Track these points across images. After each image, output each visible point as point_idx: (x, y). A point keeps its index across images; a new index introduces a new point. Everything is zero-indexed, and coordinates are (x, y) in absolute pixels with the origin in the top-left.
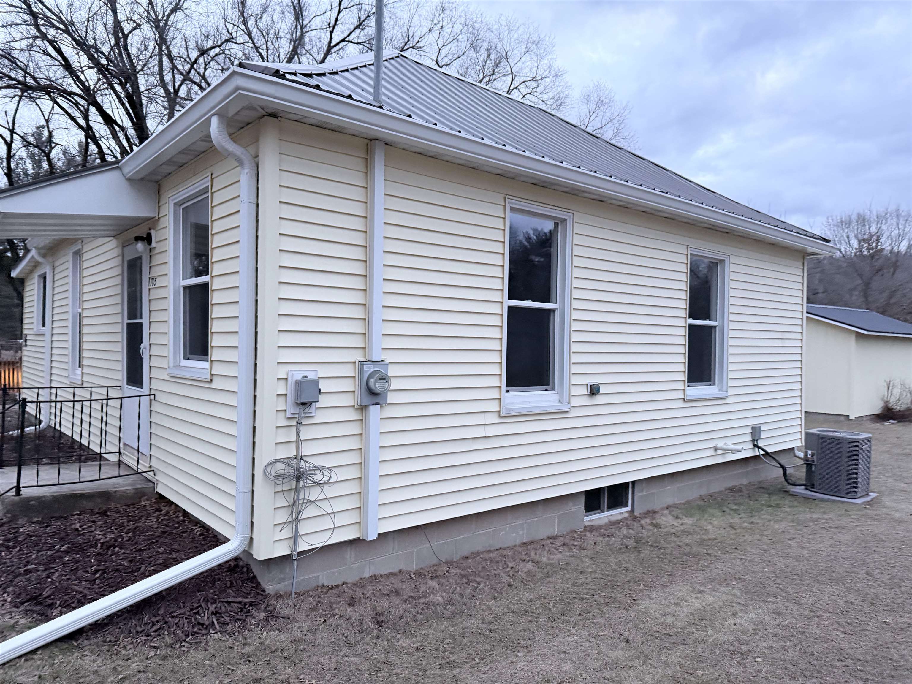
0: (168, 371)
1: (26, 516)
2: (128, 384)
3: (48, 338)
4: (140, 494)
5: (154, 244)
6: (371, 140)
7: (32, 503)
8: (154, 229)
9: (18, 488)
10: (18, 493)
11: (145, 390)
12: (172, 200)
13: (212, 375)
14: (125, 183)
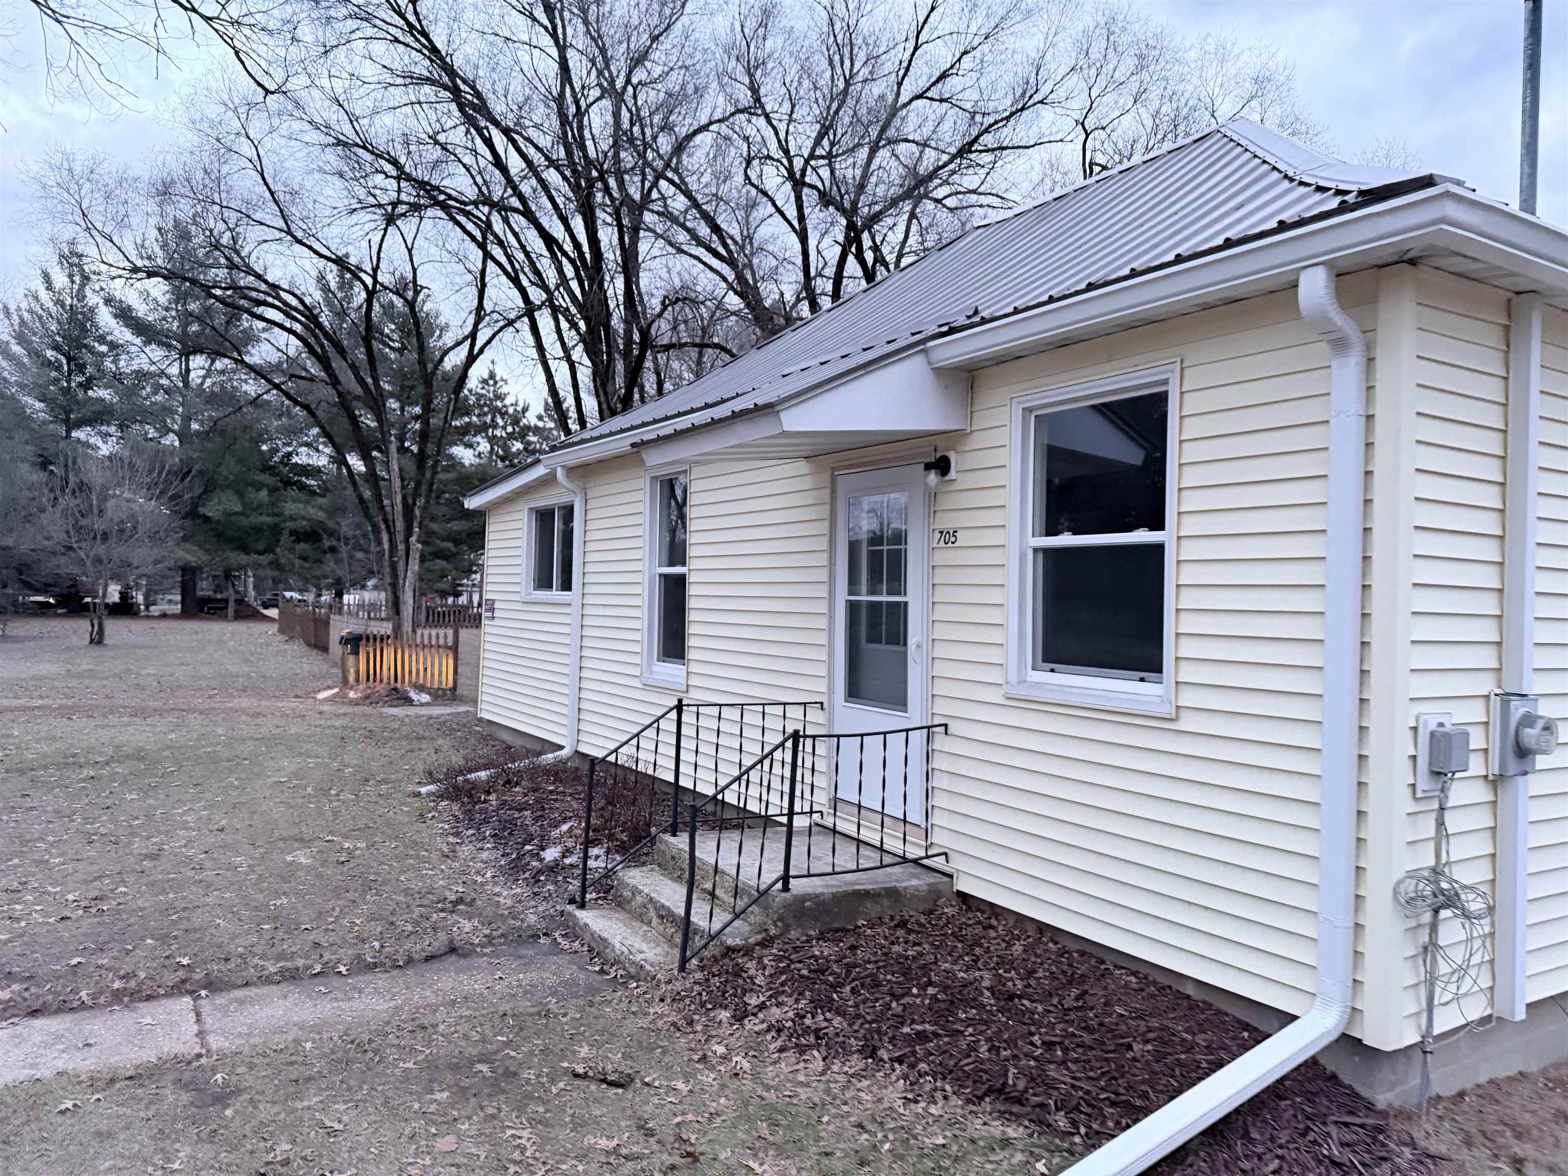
0: (1006, 689)
1: (800, 926)
2: (846, 701)
3: (575, 610)
4: (935, 893)
5: (952, 475)
6: (1518, 293)
7: (808, 904)
8: (954, 449)
9: (786, 878)
10: (786, 888)
11: (915, 716)
12: (1019, 403)
13: (1178, 707)
14: (930, 374)
